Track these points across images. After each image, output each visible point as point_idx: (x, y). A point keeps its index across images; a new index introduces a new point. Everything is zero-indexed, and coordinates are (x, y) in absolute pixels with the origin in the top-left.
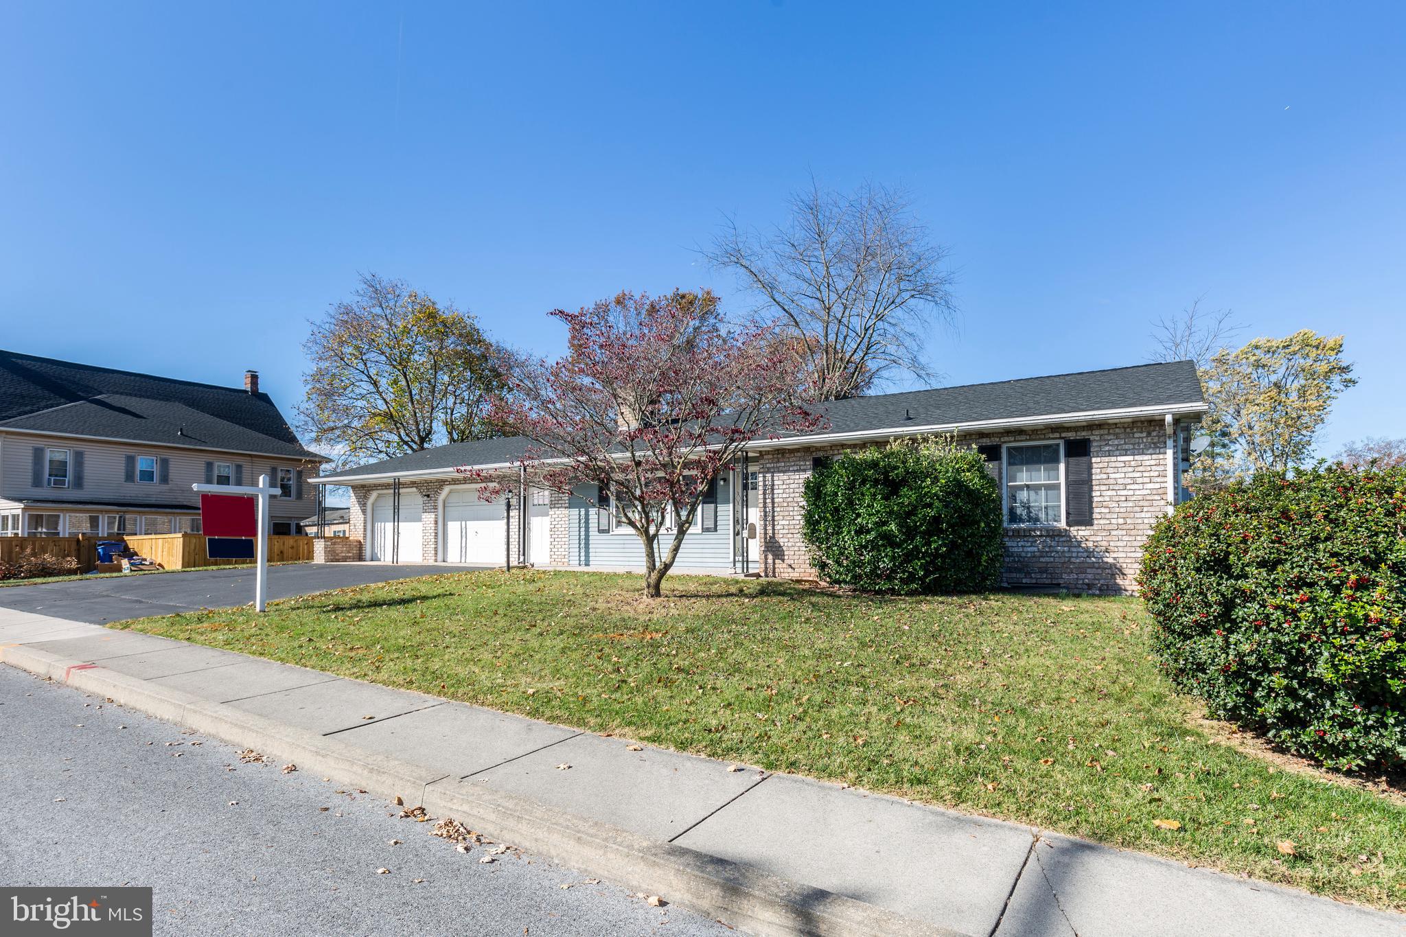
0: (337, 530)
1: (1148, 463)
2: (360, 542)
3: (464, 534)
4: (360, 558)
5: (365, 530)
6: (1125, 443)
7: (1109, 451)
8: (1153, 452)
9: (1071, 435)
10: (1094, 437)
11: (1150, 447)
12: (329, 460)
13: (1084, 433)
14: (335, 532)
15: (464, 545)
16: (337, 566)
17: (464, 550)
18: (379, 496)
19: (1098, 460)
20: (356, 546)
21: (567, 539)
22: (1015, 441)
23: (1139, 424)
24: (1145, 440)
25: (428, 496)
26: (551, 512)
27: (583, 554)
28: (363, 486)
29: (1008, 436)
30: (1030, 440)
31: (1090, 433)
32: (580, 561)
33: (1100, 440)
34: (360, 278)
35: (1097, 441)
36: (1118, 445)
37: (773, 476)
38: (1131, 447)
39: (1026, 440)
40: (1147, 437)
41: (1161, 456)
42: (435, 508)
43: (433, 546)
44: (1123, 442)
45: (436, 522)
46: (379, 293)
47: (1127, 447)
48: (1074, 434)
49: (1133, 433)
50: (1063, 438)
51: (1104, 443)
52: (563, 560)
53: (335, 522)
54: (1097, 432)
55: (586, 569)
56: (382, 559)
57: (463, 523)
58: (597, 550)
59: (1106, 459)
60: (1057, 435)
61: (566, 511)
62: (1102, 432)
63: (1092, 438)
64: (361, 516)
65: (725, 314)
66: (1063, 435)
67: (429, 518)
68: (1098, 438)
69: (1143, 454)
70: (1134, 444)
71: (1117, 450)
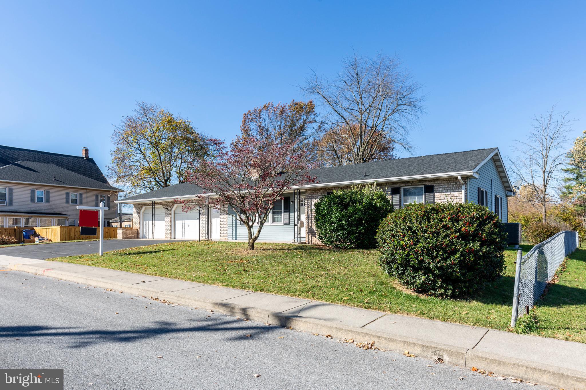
0: (126, 224)
1: (456, 195)
2: (138, 230)
3: (183, 226)
4: (138, 237)
5: (140, 224)
6: (447, 187)
7: (441, 190)
8: (458, 191)
9: (427, 184)
10: (436, 184)
11: (457, 189)
12: (122, 191)
13: (432, 183)
14: (125, 225)
15: (183, 231)
16: (128, 240)
17: (183, 233)
18: (146, 209)
19: (437, 194)
20: (136, 231)
21: (227, 228)
22: (406, 186)
23: (452, 179)
24: (454, 186)
25: (167, 209)
26: (220, 216)
27: (234, 235)
28: (139, 204)
29: (403, 184)
30: (412, 185)
31: (434, 183)
32: (233, 238)
33: (438, 186)
34: (137, 103)
35: (437, 186)
36: (444, 188)
37: (311, 200)
38: (450, 189)
39: (410, 185)
40: (455, 184)
41: (461, 193)
42: (170, 214)
43: (170, 231)
44: (446, 187)
45: (171, 221)
46: (145, 110)
47: (448, 188)
48: (428, 183)
49: (450, 183)
50: (424, 185)
51: (439, 187)
52: (226, 237)
53: (126, 221)
54: (436, 182)
55: (236, 241)
56: (148, 238)
57: (183, 221)
58: (240, 233)
59: (440, 194)
60: (422, 183)
61: (227, 216)
62: (439, 182)
63: (435, 185)
64: (138, 218)
65: (320, 113)
66: (424, 183)
67: (168, 219)
68: (437, 185)
69: (454, 192)
70: (450, 187)
71: (444, 190)
